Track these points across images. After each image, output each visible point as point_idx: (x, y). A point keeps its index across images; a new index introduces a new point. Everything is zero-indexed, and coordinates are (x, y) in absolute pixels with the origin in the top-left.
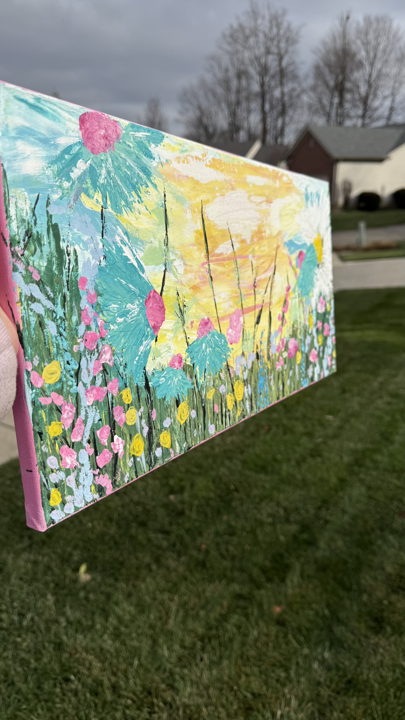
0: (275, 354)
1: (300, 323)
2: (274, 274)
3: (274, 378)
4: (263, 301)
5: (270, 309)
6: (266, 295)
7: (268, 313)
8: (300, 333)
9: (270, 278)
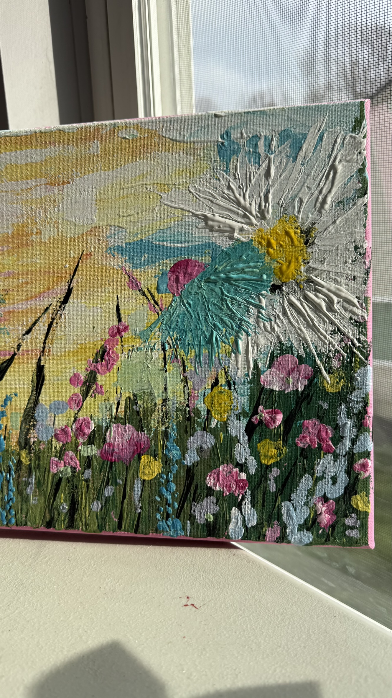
0: (51, 443)
1: (165, 400)
2: (65, 301)
3: (39, 484)
4: (19, 346)
5: (40, 360)
6: (28, 337)
7: (34, 367)
8: (163, 421)
9: (47, 309)
